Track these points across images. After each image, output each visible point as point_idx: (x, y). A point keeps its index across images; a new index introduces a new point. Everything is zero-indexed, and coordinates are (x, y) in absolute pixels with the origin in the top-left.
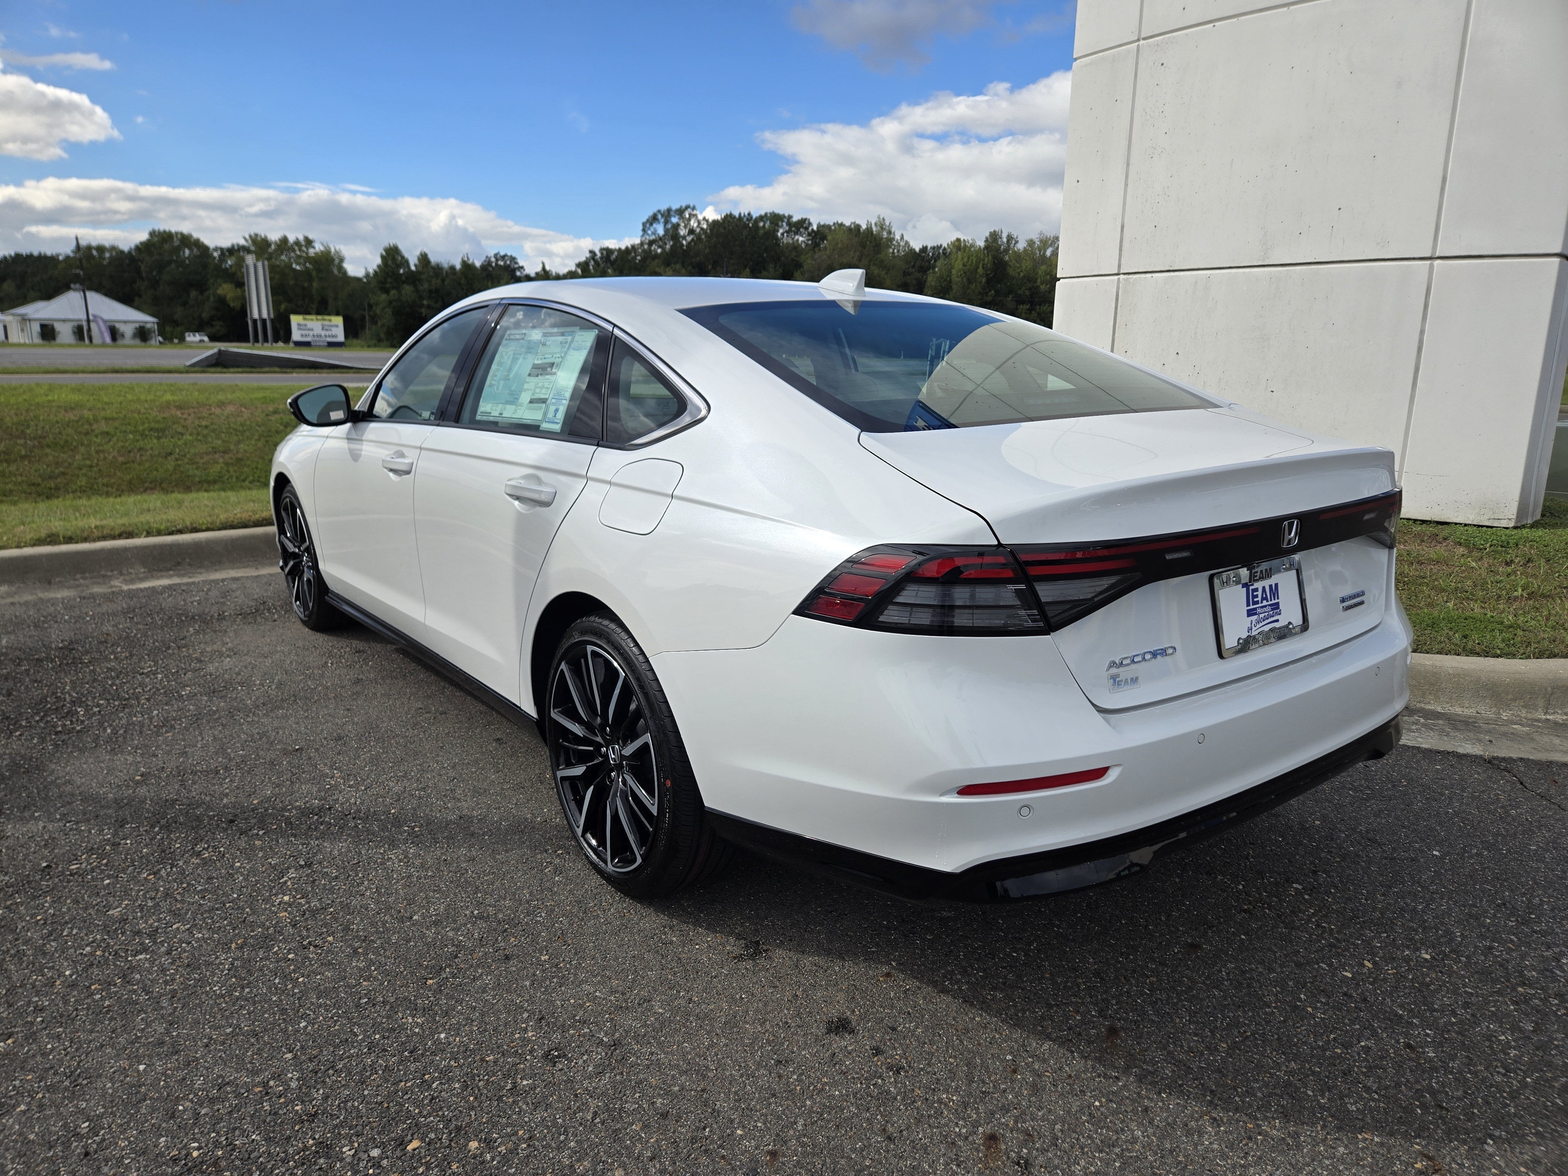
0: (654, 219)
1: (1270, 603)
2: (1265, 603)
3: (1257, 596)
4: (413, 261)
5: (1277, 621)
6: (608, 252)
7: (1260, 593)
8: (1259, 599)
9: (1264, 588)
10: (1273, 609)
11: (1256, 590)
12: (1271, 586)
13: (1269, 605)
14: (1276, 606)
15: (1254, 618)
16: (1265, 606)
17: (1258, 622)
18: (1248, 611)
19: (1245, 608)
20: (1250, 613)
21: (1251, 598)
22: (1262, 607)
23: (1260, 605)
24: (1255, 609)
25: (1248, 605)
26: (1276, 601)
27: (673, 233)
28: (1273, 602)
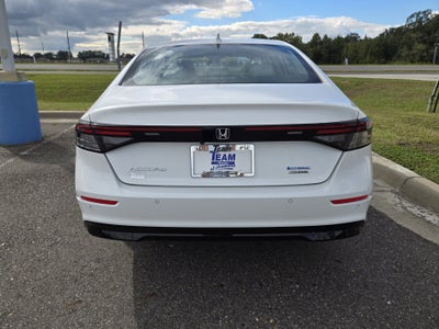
0: (412, 16)
1: (227, 161)
2: (224, 160)
4: (322, 37)
5: (232, 169)
6: (393, 29)
12: (230, 155)
15: (216, 165)
17: (218, 167)
22: (222, 162)
24: (217, 162)
26: (233, 161)
27: (420, 21)
28: (230, 161)
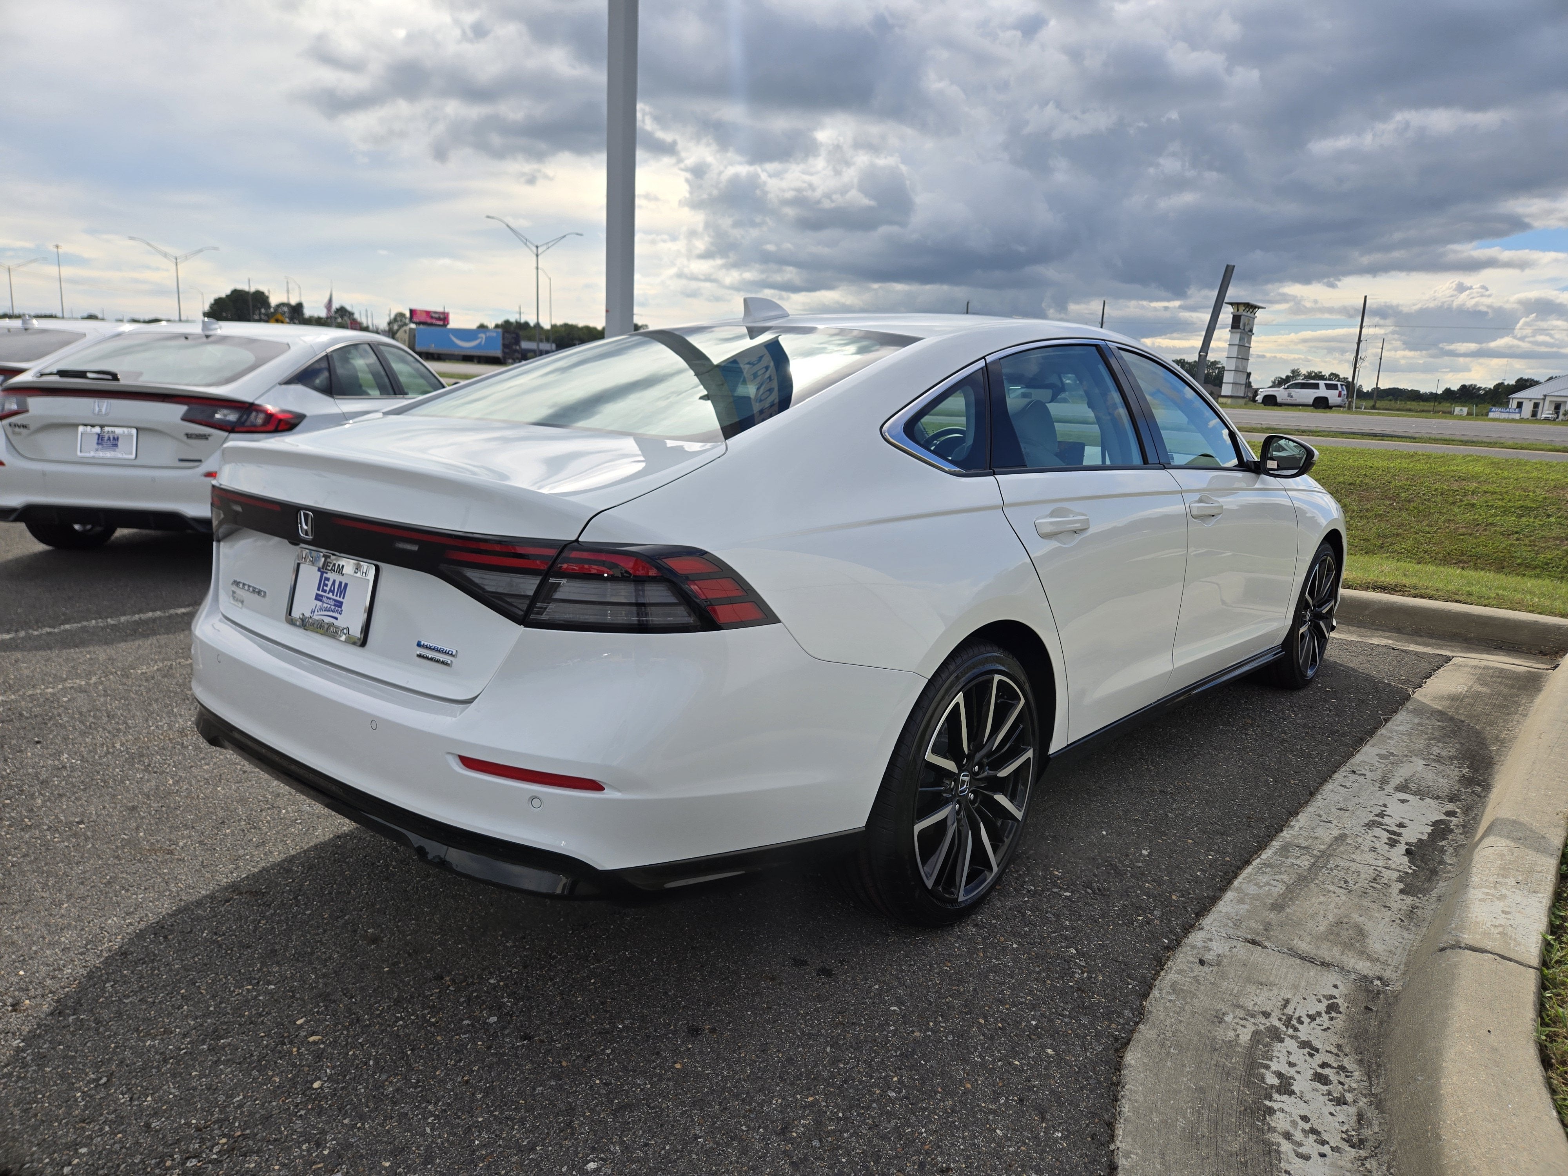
1: (334, 597)
2: (330, 595)
3: (327, 585)
5: (336, 619)
7: (330, 583)
8: (328, 589)
9: (334, 581)
10: (335, 605)
11: (328, 579)
12: (340, 583)
13: (335, 600)
14: (339, 604)
15: (319, 603)
16: (330, 599)
17: (321, 609)
18: (317, 595)
19: (315, 591)
20: (318, 598)
21: (322, 583)
22: (328, 598)
23: (326, 595)
24: (322, 596)
25: (318, 589)
26: (341, 599)
28: (338, 598)
